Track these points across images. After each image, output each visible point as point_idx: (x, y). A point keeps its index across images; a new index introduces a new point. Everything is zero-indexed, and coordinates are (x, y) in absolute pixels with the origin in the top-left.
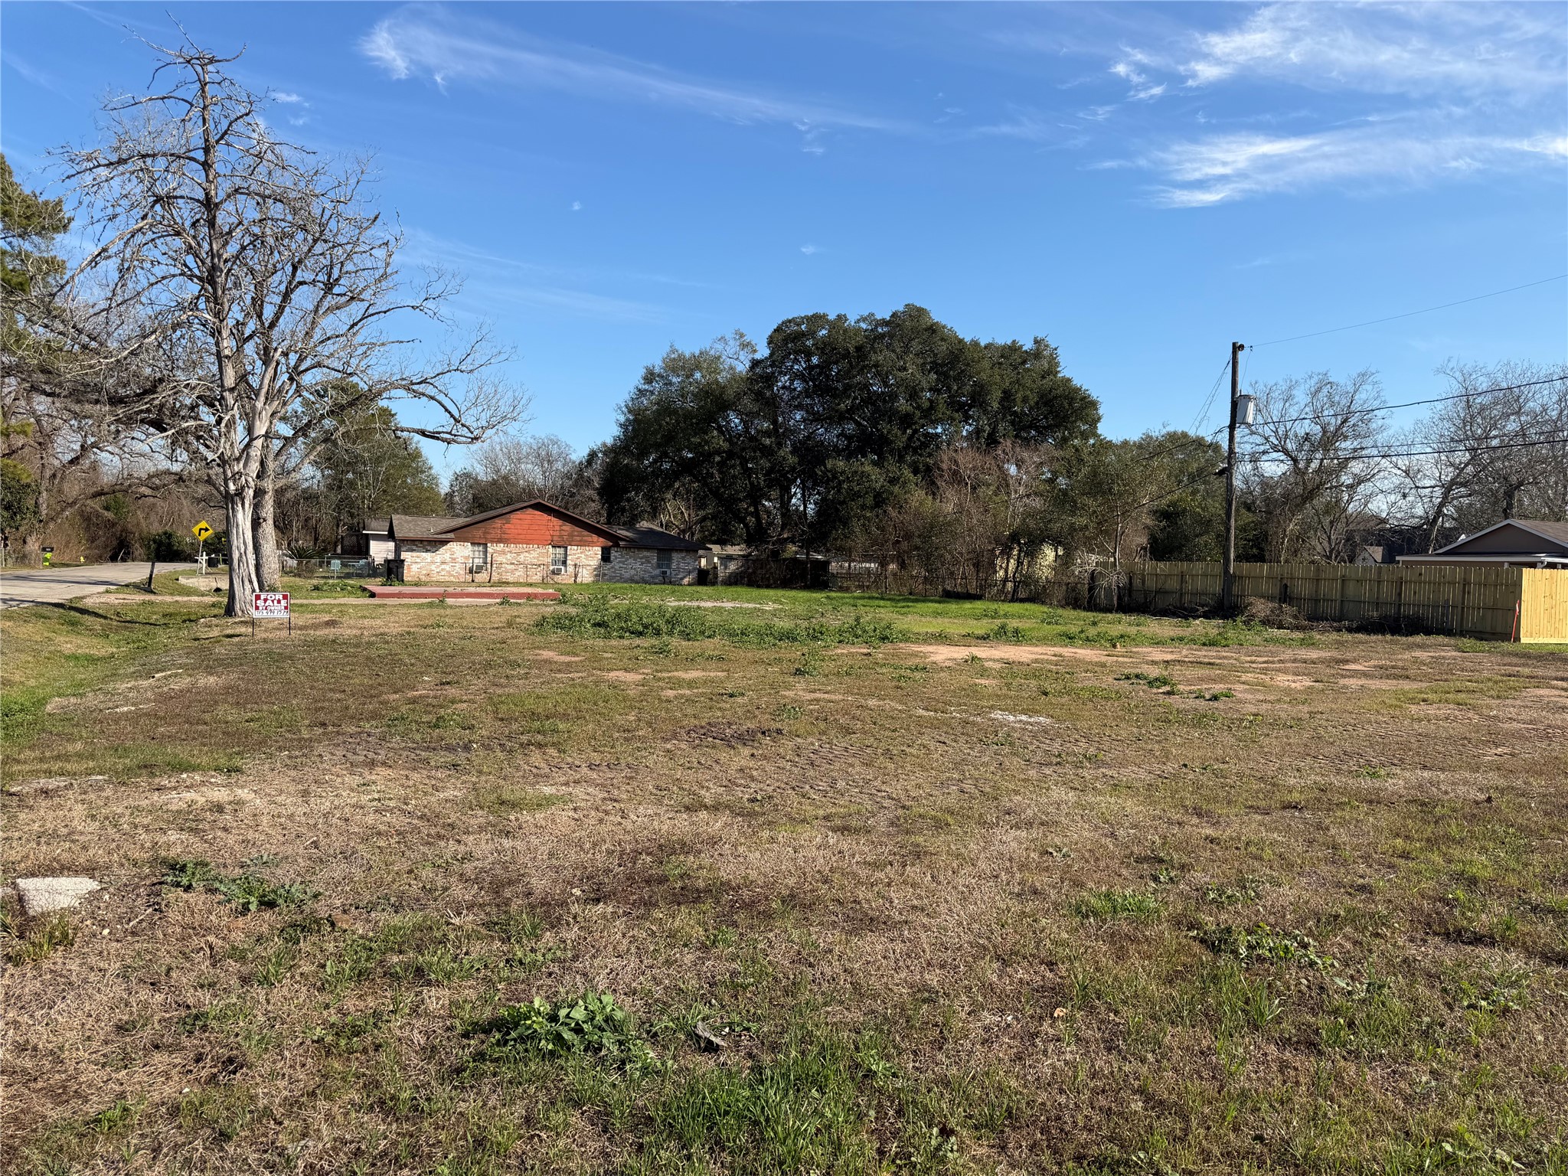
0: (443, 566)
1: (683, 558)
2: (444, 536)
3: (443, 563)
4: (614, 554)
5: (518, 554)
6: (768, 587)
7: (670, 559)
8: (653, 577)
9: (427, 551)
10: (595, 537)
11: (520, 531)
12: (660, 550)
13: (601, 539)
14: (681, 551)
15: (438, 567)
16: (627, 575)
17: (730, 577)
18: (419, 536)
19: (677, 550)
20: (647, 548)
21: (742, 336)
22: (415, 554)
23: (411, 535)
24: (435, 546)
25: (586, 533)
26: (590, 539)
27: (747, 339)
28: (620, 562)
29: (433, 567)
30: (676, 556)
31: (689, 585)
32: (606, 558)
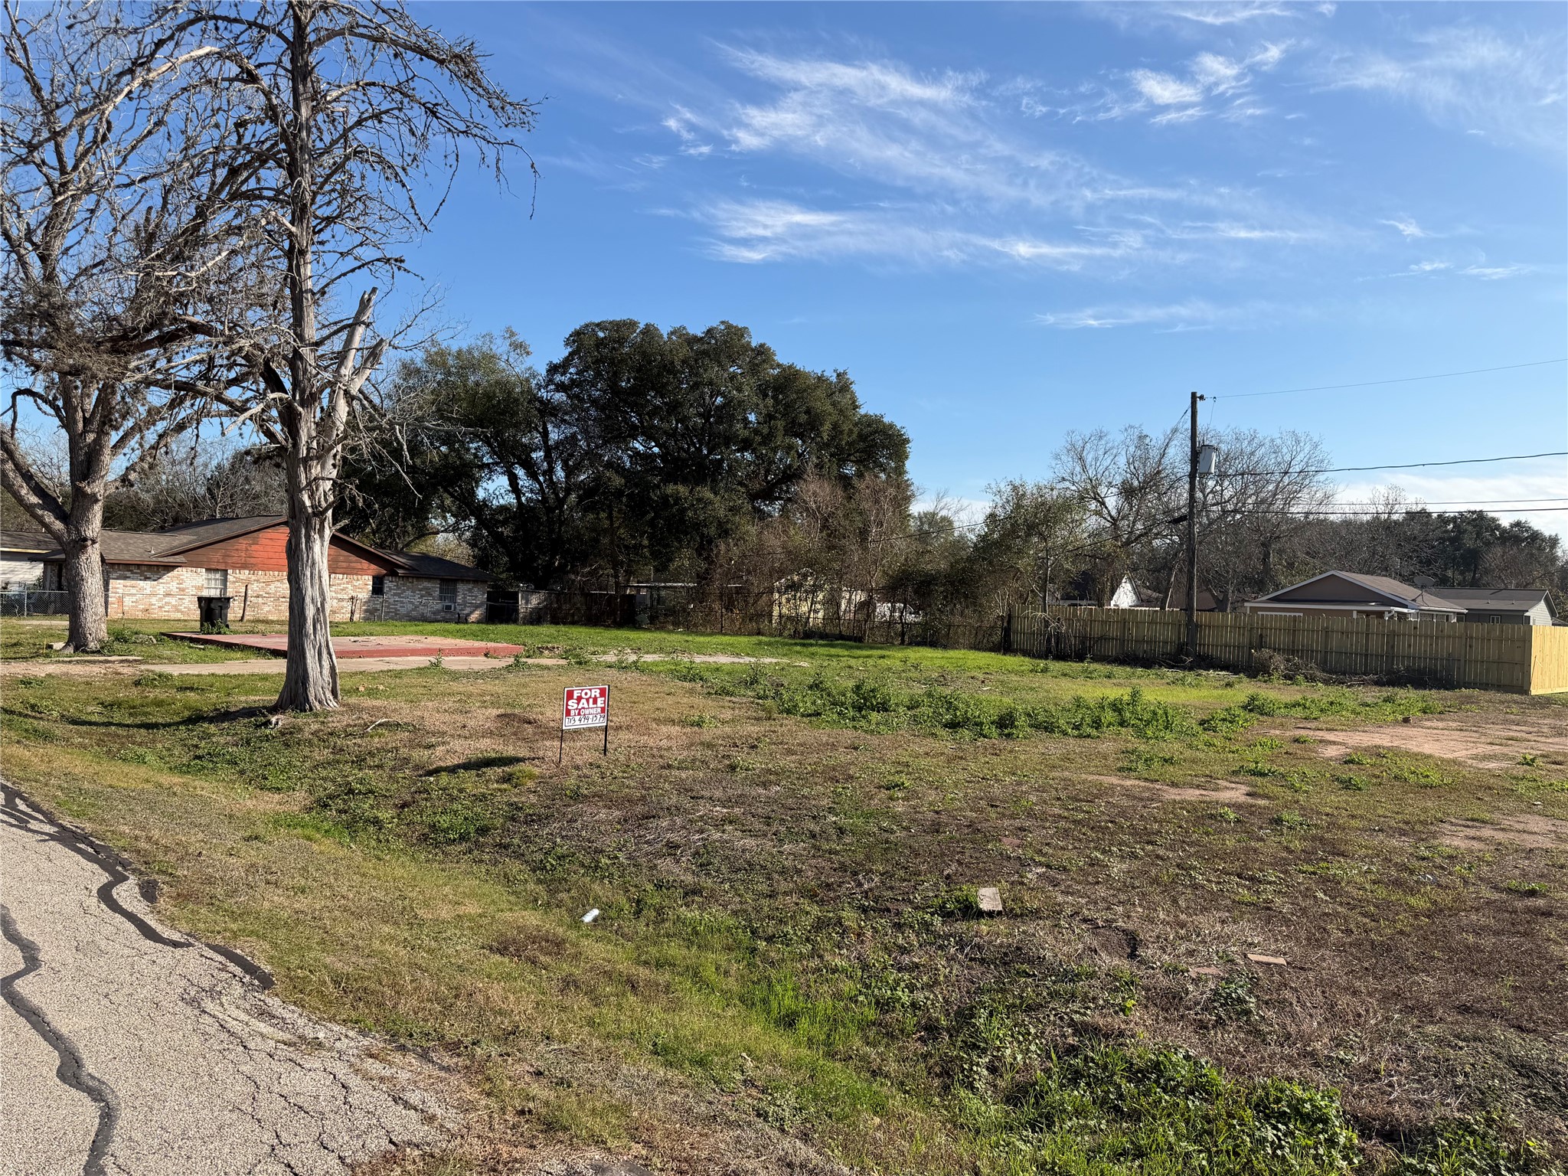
0: (167, 599)
1: (470, 590)
2: (171, 559)
3: (168, 595)
4: (388, 584)
5: (268, 583)
6: (574, 623)
7: (455, 592)
8: (434, 613)
9: (146, 578)
10: (365, 564)
11: (271, 555)
12: (443, 581)
13: (373, 566)
14: (468, 581)
15: (160, 600)
16: (403, 611)
17: (531, 613)
18: (137, 559)
19: (462, 581)
20: (429, 578)
21: (512, 334)
22: (128, 582)
23: (126, 557)
24: (158, 572)
25: (353, 558)
26: (359, 566)
27: (519, 339)
28: (395, 595)
29: (153, 600)
30: (461, 588)
31: (479, 622)
32: (378, 589)
